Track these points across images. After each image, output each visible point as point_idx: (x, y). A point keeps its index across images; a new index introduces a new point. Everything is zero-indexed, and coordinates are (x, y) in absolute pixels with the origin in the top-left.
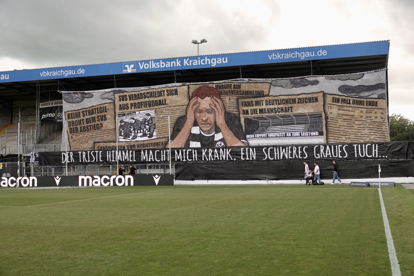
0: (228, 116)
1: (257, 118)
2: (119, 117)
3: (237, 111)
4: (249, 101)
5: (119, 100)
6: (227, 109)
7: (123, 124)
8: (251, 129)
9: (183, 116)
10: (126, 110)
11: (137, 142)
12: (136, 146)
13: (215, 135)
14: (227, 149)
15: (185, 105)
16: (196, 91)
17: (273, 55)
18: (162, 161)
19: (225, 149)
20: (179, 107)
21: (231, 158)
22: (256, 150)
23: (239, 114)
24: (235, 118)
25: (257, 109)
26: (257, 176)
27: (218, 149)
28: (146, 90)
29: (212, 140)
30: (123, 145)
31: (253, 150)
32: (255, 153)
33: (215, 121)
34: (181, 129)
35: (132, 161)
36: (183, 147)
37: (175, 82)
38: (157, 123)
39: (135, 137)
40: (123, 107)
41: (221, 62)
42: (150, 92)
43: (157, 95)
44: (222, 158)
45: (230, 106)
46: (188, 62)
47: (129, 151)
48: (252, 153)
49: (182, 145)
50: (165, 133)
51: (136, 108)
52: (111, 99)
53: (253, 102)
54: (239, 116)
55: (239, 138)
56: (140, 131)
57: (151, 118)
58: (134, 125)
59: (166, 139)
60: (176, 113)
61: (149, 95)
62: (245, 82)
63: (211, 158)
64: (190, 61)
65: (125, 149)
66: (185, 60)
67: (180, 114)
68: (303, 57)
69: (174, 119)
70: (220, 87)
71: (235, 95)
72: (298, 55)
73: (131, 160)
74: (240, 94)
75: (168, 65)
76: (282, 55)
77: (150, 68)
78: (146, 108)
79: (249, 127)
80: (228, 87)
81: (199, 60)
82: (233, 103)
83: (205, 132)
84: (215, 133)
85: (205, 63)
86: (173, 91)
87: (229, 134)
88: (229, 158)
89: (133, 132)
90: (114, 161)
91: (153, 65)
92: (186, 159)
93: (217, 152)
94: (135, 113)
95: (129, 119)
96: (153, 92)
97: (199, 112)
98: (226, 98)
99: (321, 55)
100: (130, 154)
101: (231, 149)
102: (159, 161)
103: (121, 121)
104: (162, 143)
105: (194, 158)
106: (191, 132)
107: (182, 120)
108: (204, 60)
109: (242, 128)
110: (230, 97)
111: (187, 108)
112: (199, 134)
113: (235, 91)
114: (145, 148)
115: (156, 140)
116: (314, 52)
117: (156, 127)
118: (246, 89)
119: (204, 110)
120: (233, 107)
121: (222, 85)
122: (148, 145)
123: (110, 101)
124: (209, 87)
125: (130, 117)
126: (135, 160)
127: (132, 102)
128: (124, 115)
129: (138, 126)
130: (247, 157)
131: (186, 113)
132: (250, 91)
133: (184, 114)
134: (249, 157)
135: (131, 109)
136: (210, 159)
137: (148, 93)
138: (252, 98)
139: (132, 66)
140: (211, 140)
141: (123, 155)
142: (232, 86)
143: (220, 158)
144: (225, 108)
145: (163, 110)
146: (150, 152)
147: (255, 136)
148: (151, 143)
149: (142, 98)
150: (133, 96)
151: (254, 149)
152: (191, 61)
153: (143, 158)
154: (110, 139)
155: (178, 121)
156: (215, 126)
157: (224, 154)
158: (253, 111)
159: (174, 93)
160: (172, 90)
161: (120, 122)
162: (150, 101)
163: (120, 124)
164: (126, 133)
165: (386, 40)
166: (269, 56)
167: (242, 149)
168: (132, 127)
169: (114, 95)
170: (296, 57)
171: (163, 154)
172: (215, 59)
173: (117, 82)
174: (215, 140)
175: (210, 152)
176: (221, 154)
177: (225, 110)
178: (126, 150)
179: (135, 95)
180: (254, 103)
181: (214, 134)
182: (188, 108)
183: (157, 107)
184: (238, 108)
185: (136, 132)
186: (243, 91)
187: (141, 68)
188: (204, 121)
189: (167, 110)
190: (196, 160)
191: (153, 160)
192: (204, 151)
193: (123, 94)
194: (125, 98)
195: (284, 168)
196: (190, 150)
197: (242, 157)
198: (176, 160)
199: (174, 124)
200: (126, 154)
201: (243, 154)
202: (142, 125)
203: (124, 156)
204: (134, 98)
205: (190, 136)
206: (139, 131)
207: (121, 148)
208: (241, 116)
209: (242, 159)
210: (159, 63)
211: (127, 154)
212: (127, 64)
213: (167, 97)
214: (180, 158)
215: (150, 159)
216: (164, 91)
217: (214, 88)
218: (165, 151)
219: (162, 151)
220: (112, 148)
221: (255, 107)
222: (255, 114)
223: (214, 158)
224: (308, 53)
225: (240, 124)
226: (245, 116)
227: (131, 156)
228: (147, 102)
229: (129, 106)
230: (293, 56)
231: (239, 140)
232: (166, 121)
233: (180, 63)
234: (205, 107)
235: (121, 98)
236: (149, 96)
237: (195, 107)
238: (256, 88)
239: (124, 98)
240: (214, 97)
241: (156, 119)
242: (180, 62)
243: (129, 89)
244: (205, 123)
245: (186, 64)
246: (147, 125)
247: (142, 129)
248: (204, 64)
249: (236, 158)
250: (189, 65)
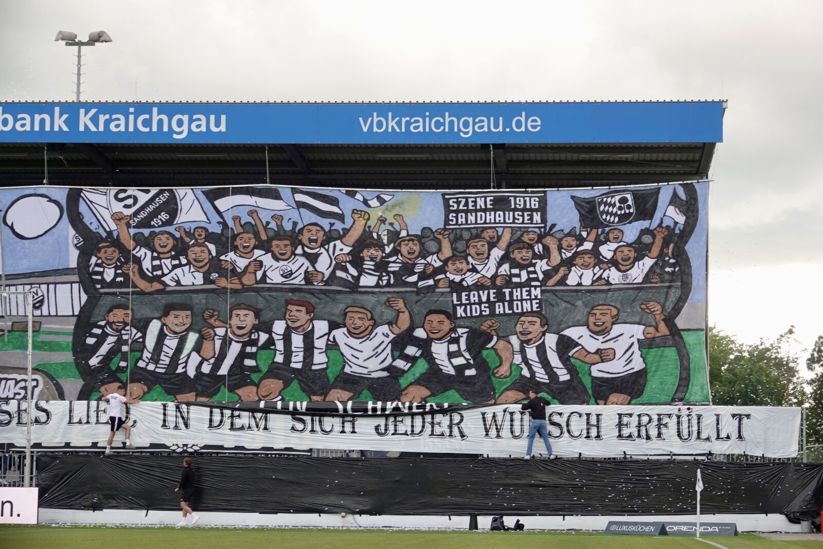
17: (376, 120)
26: (308, 501)
41: (203, 129)
46: (95, 120)
64: (101, 116)
66: (82, 111)
68: (467, 133)
72: (451, 122)
75: (23, 125)
76: (404, 120)
81: (131, 117)
85: (151, 129)
99: (523, 129)
108: (147, 116)
116: (501, 119)
152: (102, 118)
165: (716, 100)
166: (361, 119)
170: (447, 130)
172: (185, 118)
195: (397, 479)
224: (482, 121)
230: (437, 127)
233: (65, 122)
242: (65, 116)
245: (86, 126)
248: (147, 130)
250: (96, 130)
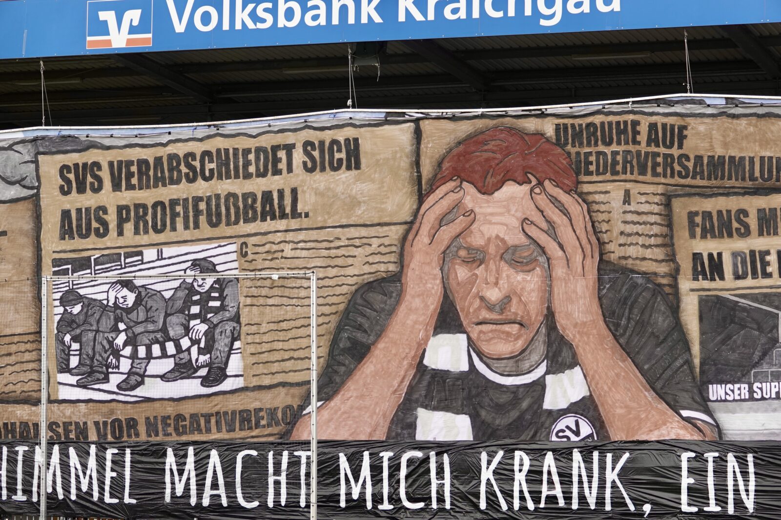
0: (614, 282)
1: (766, 298)
2: (55, 273)
3: (661, 257)
4: (729, 212)
5: (62, 187)
6: (611, 247)
7: (77, 309)
8: (733, 357)
9: (384, 279)
10: (92, 241)
11: (144, 405)
12: (142, 429)
13: (549, 378)
14: (609, 456)
15: (395, 220)
16: (455, 151)
18: (271, 504)
19: (596, 455)
20: (363, 232)
21: (628, 501)
22: (755, 464)
23: (674, 275)
24: (654, 295)
25: (768, 253)
27: (563, 454)
28: (201, 140)
29: (530, 407)
30: (75, 419)
31: (742, 463)
32: (752, 477)
33: (549, 308)
34: (374, 343)
35: (116, 501)
36: (380, 435)
37: (349, 102)
38: (247, 309)
39: (135, 379)
40: (79, 226)
41: (586, 8)
42: (218, 151)
43: (252, 169)
44: (582, 498)
45: (629, 235)
46: (421, 3)
47: (102, 448)
48: (735, 480)
49: (377, 425)
50: (289, 365)
51: (146, 232)
52: (20, 182)
53: (745, 213)
54: (675, 286)
55: (669, 398)
56: (163, 349)
57: (218, 281)
58: (133, 316)
59: (293, 396)
60: (350, 261)
61: (213, 166)
62: (709, 111)
63: (522, 498)
65: (86, 437)
67: (367, 269)
69: (338, 290)
70: (577, 135)
71: (657, 180)
73: (112, 496)
74: (680, 173)
75: (315, 18)
77: (226, 26)
78: (197, 234)
79: (723, 342)
80: (619, 133)
82: (644, 218)
83: (495, 364)
84: (547, 372)
85: (506, 13)
86: (339, 151)
87: (618, 375)
88: (618, 502)
89: (128, 351)
90: (24, 498)
91: (242, 16)
92: (394, 498)
93: (554, 470)
94: (140, 253)
95: (105, 288)
96: (236, 150)
97: (465, 262)
98: (607, 192)
100: (109, 464)
101: (627, 455)
102: (256, 504)
103: (70, 297)
104: (272, 412)
105: (434, 495)
106: (426, 362)
107: (376, 298)
109: (688, 349)
110: (628, 185)
111: (404, 238)
112: (462, 373)
113: (658, 154)
114: (184, 438)
115: (242, 395)
117: (244, 329)
118: (712, 148)
119: (492, 249)
120: (641, 240)
121: (588, 125)
122: (199, 425)
123: (14, 192)
124: (521, 134)
125: (113, 276)
126: (131, 496)
127: (127, 197)
128: (82, 264)
129: (154, 322)
130: (712, 501)
131: (401, 262)
132: (732, 158)
133: (392, 268)
134: (721, 501)
135: (120, 233)
136: (517, 505)
137: (206, 154)
138: (744, 194)
139: (133, 16)
140: (525, 404)
141: (73, 471)
142: (643, 129)
143: (568, 498)
144: (601, 244)
145: (282, 246)
146: (208, 457)
147: (751, 391)
148: (218, 413)
149: (178, 182)
150: (134, 169)
151: (750, 458)
153: (173, 489)
154: (11, 387)
155: (359, 301)
156: (548, 335)
157: (590, 482)
158: (744, 262)
159: (340, 160)
160: (334, 142)
161: (63, 301)
162: (218, 196)
163: (61, 310)
164: (92, 359)
167: (685, 456)
168: (122, 326)
169: (36, 162)
171: (277, 472)
173: (53, 94)
174: (547, 405)
175: (521, 465)
176: (575, 479)
177: (601, 255)
178: (89, 444)
179: (143, 163)
180: (753, 221)
181: (543, 377)
182: (410, 237)
183: (251, 228)
184: (668, 243)
185: (142, 351)
186: (699, 158)
187: (180, 27)
188: (490, 308)
189: (301, 245)
190: (448, 506)
191: (224, 502)
192: (489, 463)
193: (84, 161)
194: (89, 179)
196: (419, 454)
197: (684, 497)
198: (343, 504)
199: (334, 319)
200: (84, 466)
201: (692, 481)
202: (173, 319)
203: (77, 476)
204: (134, 181)
205: (419, 382)
206: (156, 350)
207: (67, 432)
208: (685, 284)
209: (685, 508)
210: (269, 5)
211: (92, 463)
212: (106, 7)
213: (307, 177)
214: (362, 494)
215: (208, 492)
216: (293, 146)
217: (548, 140)
218: (285, 454)
219: (271, 455)
220: (21, 434)
221: (758, 243)
222: (755, 275)
223: (536, 500)
225: (678, 326)
226: (706, 284)
227: (109, 474)
228: (201, 199)
229: (112, 218)
231: (670, 412)
232: (294, 301)
233: (376, 9)
234: (497, 237)
235: (71, 176)
236: (212, 171)
237: (447, 233)
238: (765, 143)
239: (85, 178)
240: (547, 183)
241: (245, 291)
243: (116, 133)
244: (494, 316)
245: (407, 10)
246: (195, 317)
247: (170, 339)
248: (500, 14)
249: (653, 503)
250: (423, 19)
